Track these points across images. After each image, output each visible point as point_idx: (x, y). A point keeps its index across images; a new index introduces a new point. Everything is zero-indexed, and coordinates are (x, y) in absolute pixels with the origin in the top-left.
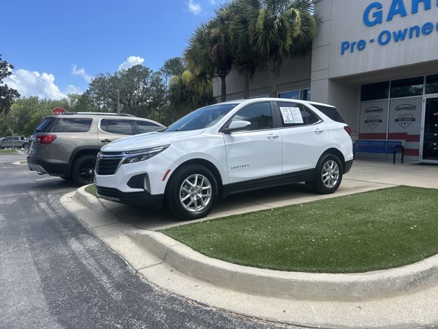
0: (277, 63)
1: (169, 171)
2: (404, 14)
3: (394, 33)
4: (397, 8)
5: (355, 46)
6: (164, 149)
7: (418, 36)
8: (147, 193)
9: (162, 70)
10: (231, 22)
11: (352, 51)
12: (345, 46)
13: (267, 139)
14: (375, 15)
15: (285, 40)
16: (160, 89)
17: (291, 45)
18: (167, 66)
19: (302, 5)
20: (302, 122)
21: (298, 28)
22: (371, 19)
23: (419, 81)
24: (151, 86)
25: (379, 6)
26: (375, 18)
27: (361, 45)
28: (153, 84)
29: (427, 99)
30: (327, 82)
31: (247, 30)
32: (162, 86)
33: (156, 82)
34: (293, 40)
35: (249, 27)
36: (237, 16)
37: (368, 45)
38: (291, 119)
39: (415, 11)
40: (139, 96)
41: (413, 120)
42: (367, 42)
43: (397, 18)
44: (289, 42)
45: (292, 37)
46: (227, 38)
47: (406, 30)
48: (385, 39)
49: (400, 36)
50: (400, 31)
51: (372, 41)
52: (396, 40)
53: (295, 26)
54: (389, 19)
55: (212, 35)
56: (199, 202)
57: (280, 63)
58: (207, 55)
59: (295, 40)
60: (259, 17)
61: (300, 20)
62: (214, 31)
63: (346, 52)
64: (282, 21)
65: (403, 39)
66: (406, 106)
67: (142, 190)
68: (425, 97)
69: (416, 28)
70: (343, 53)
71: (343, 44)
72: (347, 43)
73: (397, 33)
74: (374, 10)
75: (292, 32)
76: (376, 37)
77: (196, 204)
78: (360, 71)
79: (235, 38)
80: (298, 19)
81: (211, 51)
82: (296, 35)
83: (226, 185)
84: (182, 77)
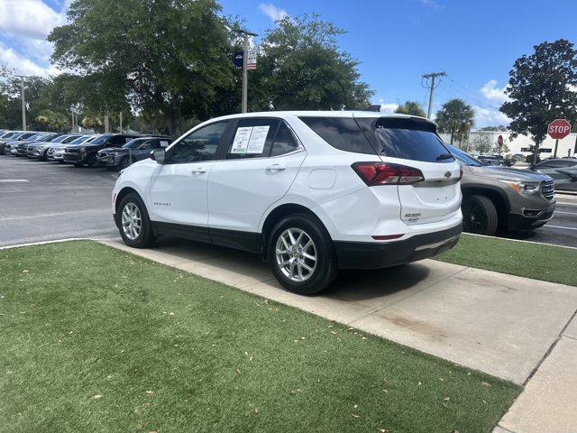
13: (191, 174)
20: (261, 152)
38: (244, 147)
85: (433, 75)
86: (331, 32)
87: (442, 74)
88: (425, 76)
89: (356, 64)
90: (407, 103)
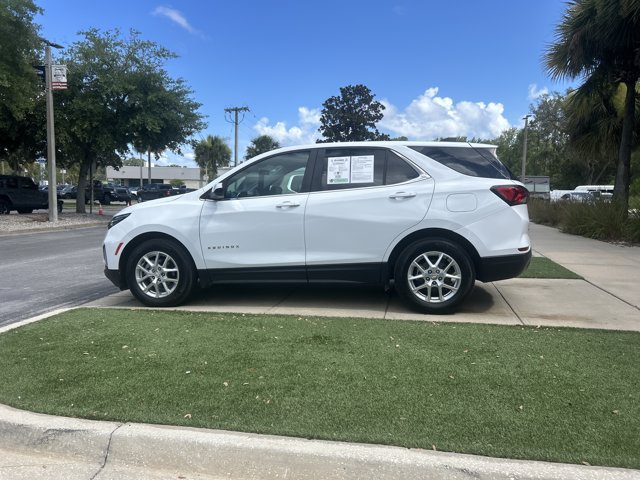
85: (236, 110)
86: (162, 53)
87: (245, 109)
88: (228, 110)
89: (186, 92)
90: (210, 137)
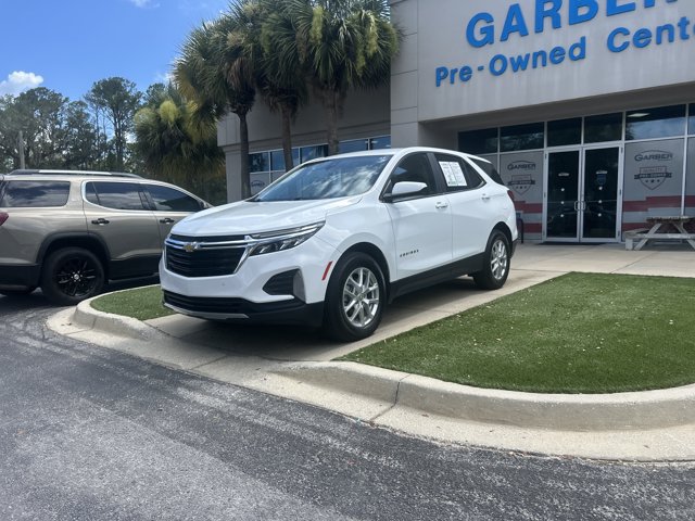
0: (337, 95)
1: (330, 263)
2: (524, 33)
3: (512, 59)
4: (514, 23)
5: (457, 75)
6: (319, 228)
7: (544, 65)
8: (299, 301)
9: (87, 98)
10: (264, 24)
11: (452, 82)
12: (442, 74)
13: (436, 210)
14: (483, 31)
15: (354, 59)
16: (87, 133)
17: (363, 67)
18: (97, 91)
19: (376, 7)
20: (465, 184)
21: (373, 41)
22: (479, 37)
23: (538, 127)
24: (70, 126)
25: (487, 17)
26: (484, 35)
27: (466, 73)
28: (72, 124)
29: (550, 154)
30: (416, 127)
31: (294, 39)
32: (88, 126)
33: (78, 119)
34: (366, 60)
35: (298, 35)
36: (273, 15)
37: (476, 74)
38: (454, 180)
39: (539, 29)
40: (44, 144)
41: (533, 182)
42: (474, 69)
43: (514, 37)
44: (361, 62)
45: (365, 54)
46: (258, 51)
47: (528, 56)
48: (499, 66)
49: (519, 64)
50: (520, 57)
51: (481, 69)
52: (515, 70)
53: (369, 38)
54: (504, 38)
55: (230, 44)
56: (366, 311)
57: (343, 96)
58: (220, 75)
59: (370, 61)
60: (315, 19)
61: (375, 29)
62: (233, 38)
63: (443, 83)
64: (350, 29)
65: (524, 69)
66: (522, 163)
67: (290, 297)
68: (547, 150)
69: (542, 53)
70: (438, 85)
71: (439, 70)
72: (444, 69)
73: (516, 59)
74: (481, 24)
75: (365, 48)
76: (486, 64)
77: (362, 314)
78: (465, 111)
79: (272, 51)
80: (373, 29)
81: (229, 70)
82: (371, 52)
83: (395, 283)
84: (160, 111)
